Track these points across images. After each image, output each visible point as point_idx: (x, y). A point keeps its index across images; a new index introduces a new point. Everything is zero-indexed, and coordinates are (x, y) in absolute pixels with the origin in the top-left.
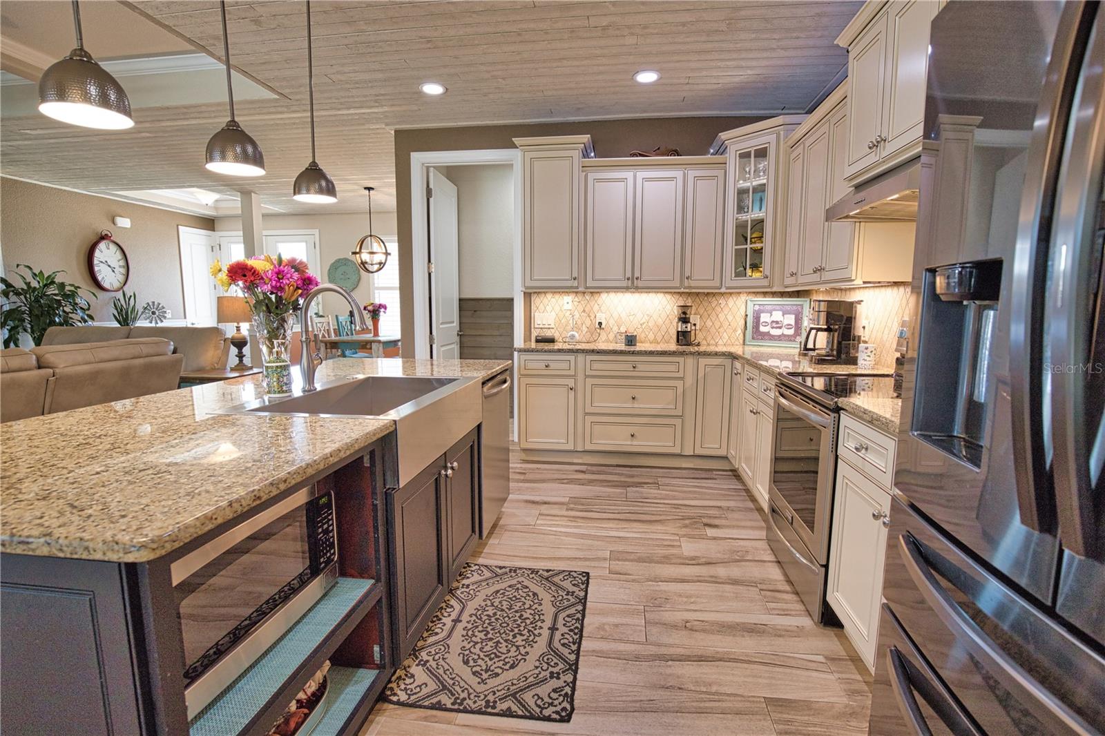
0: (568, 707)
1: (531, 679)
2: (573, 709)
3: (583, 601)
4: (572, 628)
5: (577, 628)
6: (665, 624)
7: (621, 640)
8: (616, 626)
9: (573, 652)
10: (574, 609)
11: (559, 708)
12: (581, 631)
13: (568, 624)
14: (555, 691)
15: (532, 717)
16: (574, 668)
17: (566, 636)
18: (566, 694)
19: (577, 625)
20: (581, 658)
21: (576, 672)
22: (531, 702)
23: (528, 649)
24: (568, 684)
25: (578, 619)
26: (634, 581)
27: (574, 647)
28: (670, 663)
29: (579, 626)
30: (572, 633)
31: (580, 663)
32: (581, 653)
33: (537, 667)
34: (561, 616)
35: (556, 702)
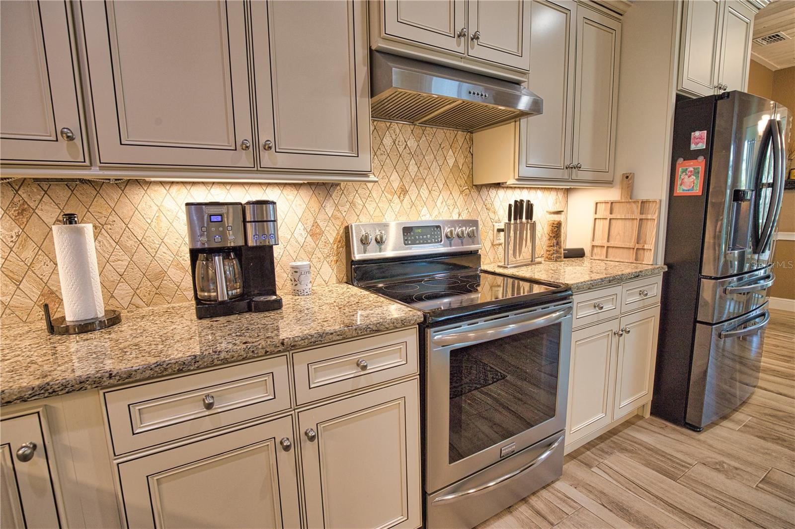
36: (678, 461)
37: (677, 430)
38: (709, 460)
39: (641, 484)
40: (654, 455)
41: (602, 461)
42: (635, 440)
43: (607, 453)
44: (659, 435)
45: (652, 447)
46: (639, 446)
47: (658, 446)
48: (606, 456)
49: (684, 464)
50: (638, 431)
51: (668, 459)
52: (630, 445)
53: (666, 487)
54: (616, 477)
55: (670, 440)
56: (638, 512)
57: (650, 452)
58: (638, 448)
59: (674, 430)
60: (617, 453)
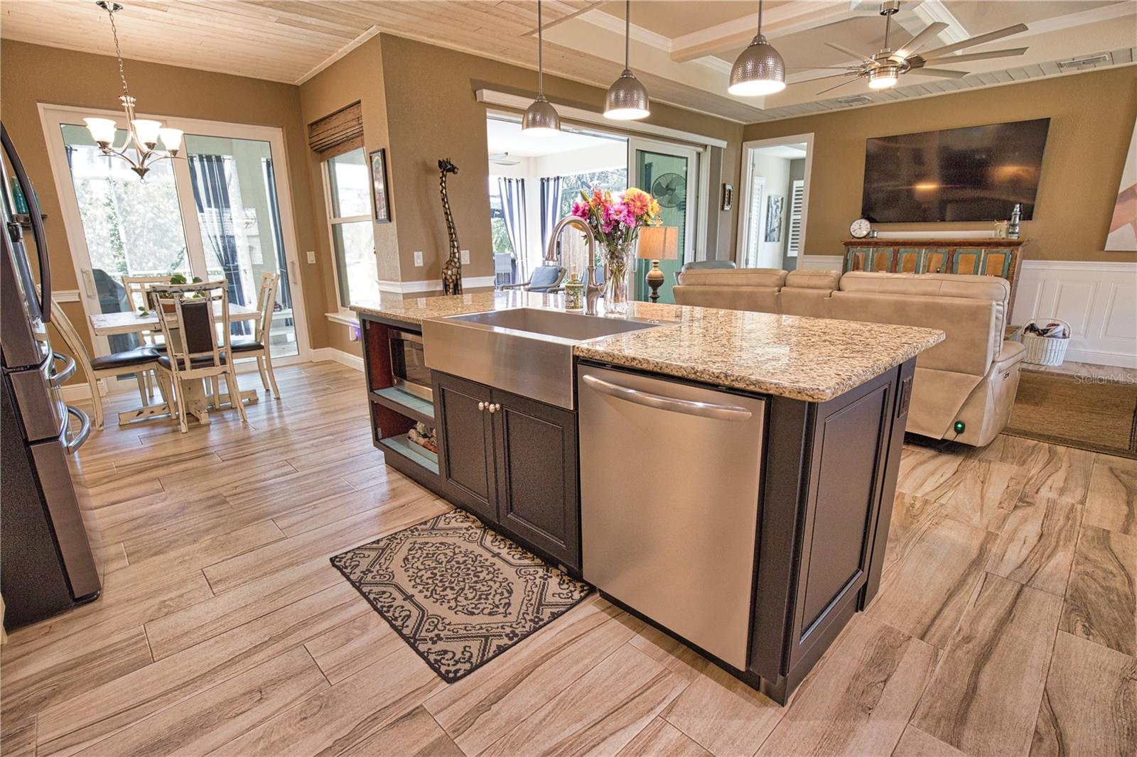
0: (338, 564)
1: (383, 561)
2: (334, 565)
3: (412, 642)
4: (392, 609)
5: (388, 611)
6: (289, 678)
7: (332, 629)
8: (348, 640)
9: (369, 593)
10: (411, 626)
11: (344, 560)
12: (381, 613)
13: (399, 609)
14: (358, 565)
15: (359, 548)
16: (357, 585)
17: (390, 600)
18: (346, 568)
19: (390, 614)
20: (358, 594)
21: (353, 583)
22: (367, 553)
23: (410, 573)
24: (351, 573)
25: (396, 619)
26: (374, 719)
27: (372, 597)
28: (267, 639)
29: (387, 614)
30: (387, 605)
31: (355, 591)
32: (362, 597)
33: (387, 568)
34: (415, 613)
35: (349, 561)
36: (126, 643)
37: (71, 619)
38: (149, 612)
39: (126, 705)
40: (88, 666)
41: (33, 746)
42: (37, 678)
43: (23, 731)
44: (60, 644)
45: (73, 662)
46: (55, 678)
47: (78, 653)
48: (28, 735)
49: (134, 640)
50: (23, 665)
51: (111, 653)
52: (42, 688)
53: (155, 677)
54: (87, 735)
55: (77, 635)
56: (170, 728)
57: (79, 669)
58: (57, 681)
59: (66, 621)
60: (40, 715)
